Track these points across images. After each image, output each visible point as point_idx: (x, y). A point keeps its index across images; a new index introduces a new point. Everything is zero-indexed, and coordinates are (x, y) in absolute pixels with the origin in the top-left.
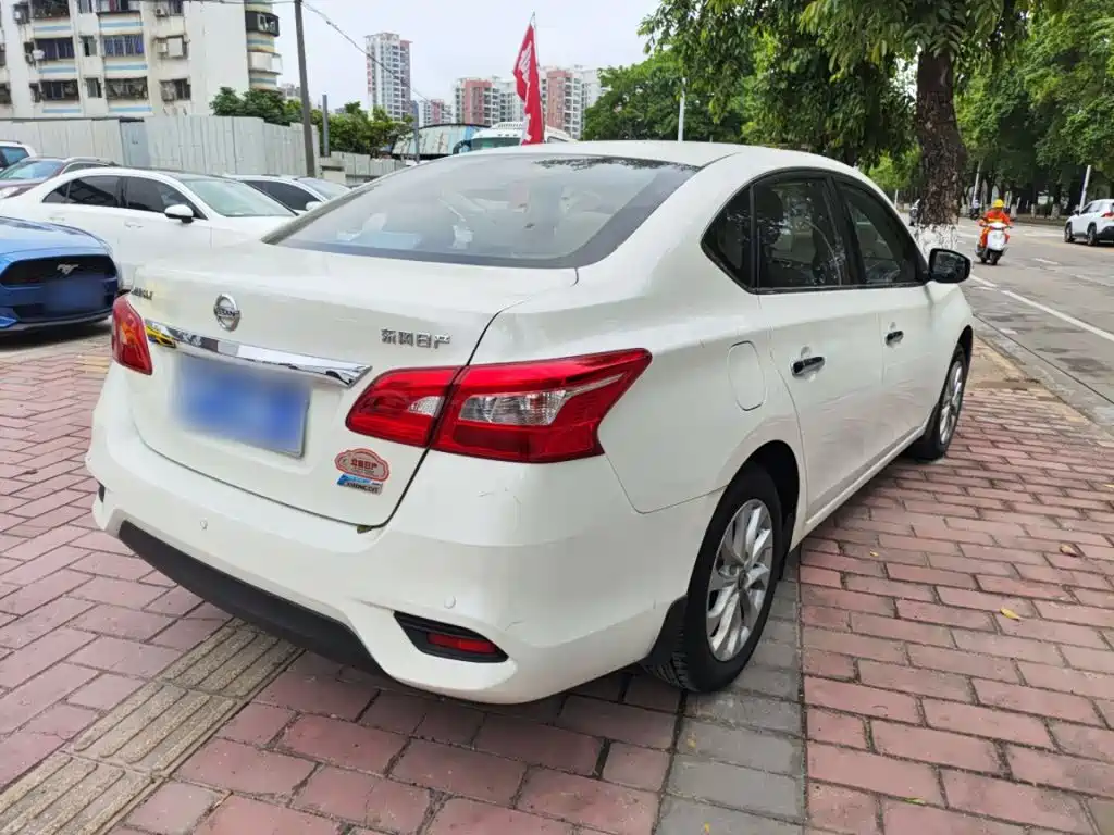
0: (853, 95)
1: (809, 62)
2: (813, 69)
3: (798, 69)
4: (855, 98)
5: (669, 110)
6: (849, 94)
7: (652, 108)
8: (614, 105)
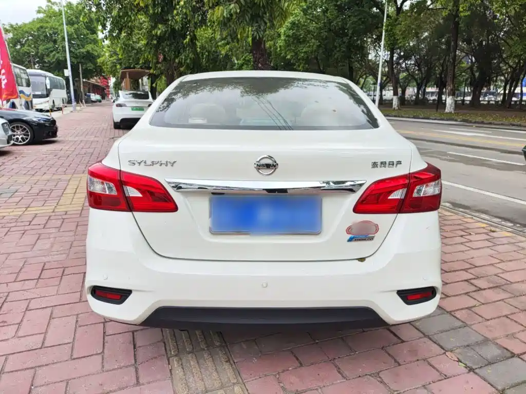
0: (188, 49)
1: (166, 32)
2: (167, 35)
3: (160, 33)
4: (189, 49)
5: (52, 49)
6: (186, 48)
7: (41, 48)
8: (15, 45)
